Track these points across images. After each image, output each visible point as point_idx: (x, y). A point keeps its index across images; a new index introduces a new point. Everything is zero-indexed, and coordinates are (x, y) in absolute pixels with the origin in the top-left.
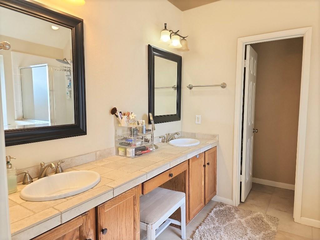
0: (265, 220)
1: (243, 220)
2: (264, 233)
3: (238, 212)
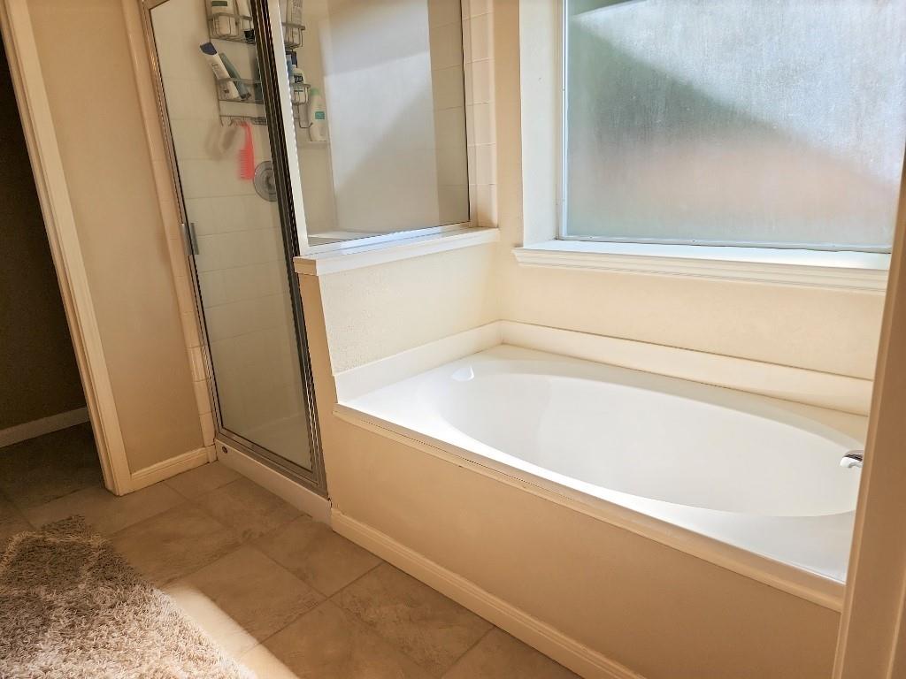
2: (87, 566)
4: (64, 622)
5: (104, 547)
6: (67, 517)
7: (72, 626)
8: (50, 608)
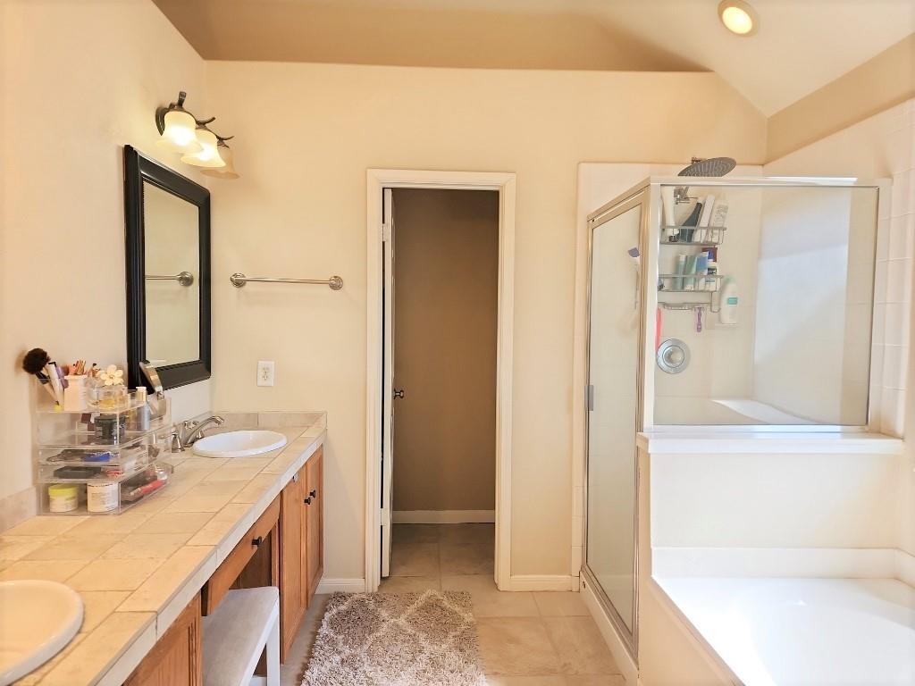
0: (446, 603)
1: (402, 621)
2: (454, 634)
3: (384, 604)
4: (422, 666)
5: (470, 624)
6: (461, 590)
7: (425, 671)
8: (420, 651)
